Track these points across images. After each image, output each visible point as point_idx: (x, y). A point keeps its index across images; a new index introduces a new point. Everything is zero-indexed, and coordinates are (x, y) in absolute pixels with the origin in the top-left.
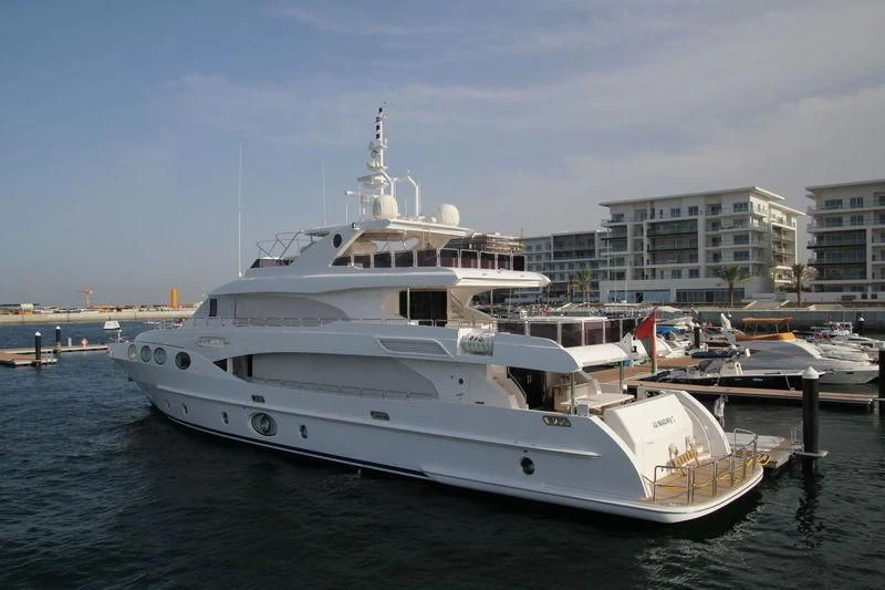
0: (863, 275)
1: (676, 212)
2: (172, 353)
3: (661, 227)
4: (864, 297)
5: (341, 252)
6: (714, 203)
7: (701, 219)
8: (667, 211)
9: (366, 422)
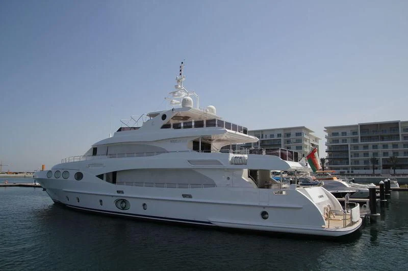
0: (348, 163)
1: (272, 136)
2: (72, 174)
3: (266, 142)
4: (348, 172)
5: (165, 122)
6: (287, 132)
7: (282, 139)
8: (268, 135)
9: (180, 199)
